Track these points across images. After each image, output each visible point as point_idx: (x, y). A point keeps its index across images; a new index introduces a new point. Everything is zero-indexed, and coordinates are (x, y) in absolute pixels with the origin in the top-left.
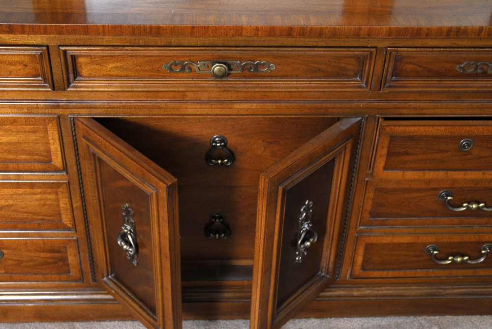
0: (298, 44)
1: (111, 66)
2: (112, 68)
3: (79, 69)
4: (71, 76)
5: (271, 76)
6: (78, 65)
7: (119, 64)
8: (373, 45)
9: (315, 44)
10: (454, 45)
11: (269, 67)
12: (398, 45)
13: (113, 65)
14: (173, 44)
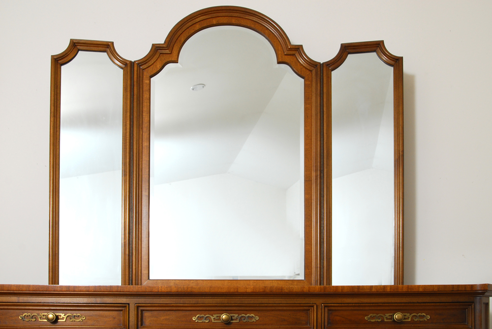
0: (270, 302)
1: (163, 318)
2: (163, 319)
3: (144, 320)
4: (140, 323)
5: (257, 325)
6: (144, 317)
7: (167, 317)
8: (314, 303)
9: (280, 302)
10: (360, 302)
11: (255, 318)
12: (327, 302)
13: (164, 318)
14: (199, 302)
